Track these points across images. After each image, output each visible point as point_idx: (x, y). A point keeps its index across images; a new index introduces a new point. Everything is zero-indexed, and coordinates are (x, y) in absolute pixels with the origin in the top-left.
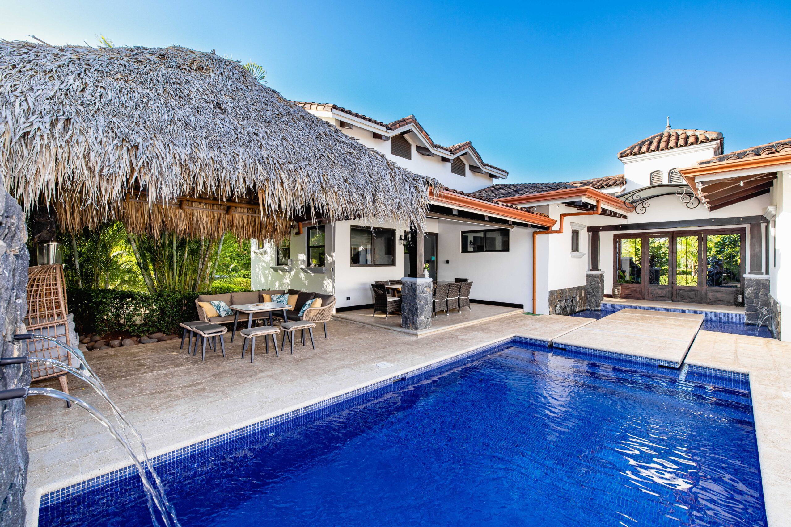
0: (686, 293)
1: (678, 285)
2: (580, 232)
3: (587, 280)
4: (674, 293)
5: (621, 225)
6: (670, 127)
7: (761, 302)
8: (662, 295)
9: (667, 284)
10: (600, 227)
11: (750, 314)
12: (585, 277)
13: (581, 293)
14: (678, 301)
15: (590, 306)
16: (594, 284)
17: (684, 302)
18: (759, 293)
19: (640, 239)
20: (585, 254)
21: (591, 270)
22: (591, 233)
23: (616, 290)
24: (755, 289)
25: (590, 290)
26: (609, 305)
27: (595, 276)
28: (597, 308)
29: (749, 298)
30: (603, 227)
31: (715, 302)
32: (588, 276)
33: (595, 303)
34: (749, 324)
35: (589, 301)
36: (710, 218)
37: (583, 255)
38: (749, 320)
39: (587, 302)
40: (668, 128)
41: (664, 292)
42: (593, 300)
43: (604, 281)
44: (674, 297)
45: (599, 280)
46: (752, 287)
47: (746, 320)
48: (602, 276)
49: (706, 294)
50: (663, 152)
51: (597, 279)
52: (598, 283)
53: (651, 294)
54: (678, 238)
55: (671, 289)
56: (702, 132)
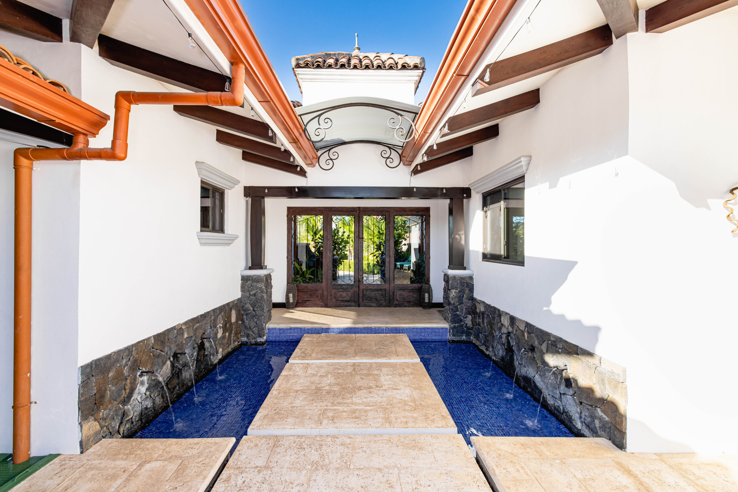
0: (373, 294)
1: (365, 283)
2: (226, 191)
3: (243, 287)
4: (361, 295)
5: (298, 188)
6: (359, 49)
7: (466, 309)
8: (348, 298)
9: (352, 283)
10: (264, 188)
11: (455, 327)
12: (240, 282)
13: (229, 317)
14: (365, 306)
15: (248, 336)
16: (255, 295)
17: (371, 306)
18: (463, 296)
19: (322, 217)
20: (237, 237)
21: (250, 268)
22: (250, 200)
23: (291, 295)
24: (459, 292)
25: (248, 306)
26: (280, 329)
27: (257, 279)
28: (259, 340)
29: (454, 304)
30: (269, 188)
31: (403, 304)
32: (245, 279)
33: (255, 330)
34: (453, 341)
35: (246, 327)
36: (411, 186)
37: (233, 238)
38: (454, 335)
39: (243, 328)
40: (357, 51)
41: (350, 294)
42: (253, 324)
43: (272, 287)
44: (361, 300)
45: (262, 285)
46: (456, 288)
47: (449, 337)
48: (268, 277)
49: (394, 293)
50: (355, 71)
51: (259, 285)
52: (262, 292)
53: (335, 297)
54: (365, 217)
55: (357, 289)
56: (401, 56)
